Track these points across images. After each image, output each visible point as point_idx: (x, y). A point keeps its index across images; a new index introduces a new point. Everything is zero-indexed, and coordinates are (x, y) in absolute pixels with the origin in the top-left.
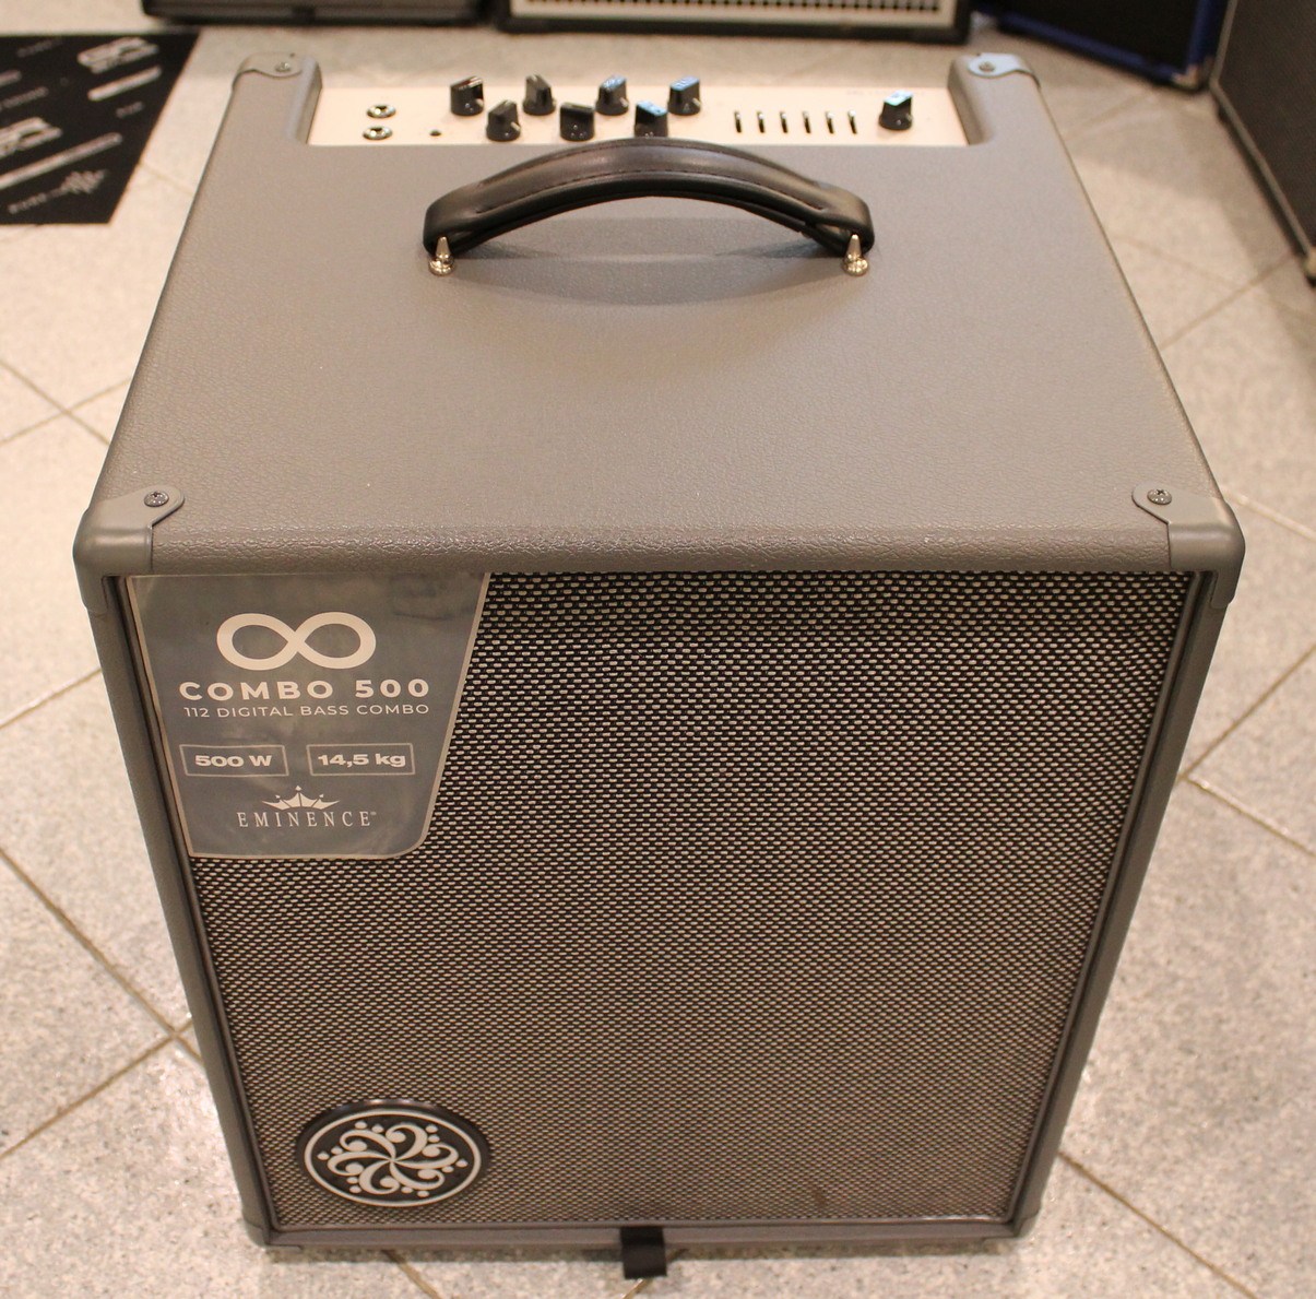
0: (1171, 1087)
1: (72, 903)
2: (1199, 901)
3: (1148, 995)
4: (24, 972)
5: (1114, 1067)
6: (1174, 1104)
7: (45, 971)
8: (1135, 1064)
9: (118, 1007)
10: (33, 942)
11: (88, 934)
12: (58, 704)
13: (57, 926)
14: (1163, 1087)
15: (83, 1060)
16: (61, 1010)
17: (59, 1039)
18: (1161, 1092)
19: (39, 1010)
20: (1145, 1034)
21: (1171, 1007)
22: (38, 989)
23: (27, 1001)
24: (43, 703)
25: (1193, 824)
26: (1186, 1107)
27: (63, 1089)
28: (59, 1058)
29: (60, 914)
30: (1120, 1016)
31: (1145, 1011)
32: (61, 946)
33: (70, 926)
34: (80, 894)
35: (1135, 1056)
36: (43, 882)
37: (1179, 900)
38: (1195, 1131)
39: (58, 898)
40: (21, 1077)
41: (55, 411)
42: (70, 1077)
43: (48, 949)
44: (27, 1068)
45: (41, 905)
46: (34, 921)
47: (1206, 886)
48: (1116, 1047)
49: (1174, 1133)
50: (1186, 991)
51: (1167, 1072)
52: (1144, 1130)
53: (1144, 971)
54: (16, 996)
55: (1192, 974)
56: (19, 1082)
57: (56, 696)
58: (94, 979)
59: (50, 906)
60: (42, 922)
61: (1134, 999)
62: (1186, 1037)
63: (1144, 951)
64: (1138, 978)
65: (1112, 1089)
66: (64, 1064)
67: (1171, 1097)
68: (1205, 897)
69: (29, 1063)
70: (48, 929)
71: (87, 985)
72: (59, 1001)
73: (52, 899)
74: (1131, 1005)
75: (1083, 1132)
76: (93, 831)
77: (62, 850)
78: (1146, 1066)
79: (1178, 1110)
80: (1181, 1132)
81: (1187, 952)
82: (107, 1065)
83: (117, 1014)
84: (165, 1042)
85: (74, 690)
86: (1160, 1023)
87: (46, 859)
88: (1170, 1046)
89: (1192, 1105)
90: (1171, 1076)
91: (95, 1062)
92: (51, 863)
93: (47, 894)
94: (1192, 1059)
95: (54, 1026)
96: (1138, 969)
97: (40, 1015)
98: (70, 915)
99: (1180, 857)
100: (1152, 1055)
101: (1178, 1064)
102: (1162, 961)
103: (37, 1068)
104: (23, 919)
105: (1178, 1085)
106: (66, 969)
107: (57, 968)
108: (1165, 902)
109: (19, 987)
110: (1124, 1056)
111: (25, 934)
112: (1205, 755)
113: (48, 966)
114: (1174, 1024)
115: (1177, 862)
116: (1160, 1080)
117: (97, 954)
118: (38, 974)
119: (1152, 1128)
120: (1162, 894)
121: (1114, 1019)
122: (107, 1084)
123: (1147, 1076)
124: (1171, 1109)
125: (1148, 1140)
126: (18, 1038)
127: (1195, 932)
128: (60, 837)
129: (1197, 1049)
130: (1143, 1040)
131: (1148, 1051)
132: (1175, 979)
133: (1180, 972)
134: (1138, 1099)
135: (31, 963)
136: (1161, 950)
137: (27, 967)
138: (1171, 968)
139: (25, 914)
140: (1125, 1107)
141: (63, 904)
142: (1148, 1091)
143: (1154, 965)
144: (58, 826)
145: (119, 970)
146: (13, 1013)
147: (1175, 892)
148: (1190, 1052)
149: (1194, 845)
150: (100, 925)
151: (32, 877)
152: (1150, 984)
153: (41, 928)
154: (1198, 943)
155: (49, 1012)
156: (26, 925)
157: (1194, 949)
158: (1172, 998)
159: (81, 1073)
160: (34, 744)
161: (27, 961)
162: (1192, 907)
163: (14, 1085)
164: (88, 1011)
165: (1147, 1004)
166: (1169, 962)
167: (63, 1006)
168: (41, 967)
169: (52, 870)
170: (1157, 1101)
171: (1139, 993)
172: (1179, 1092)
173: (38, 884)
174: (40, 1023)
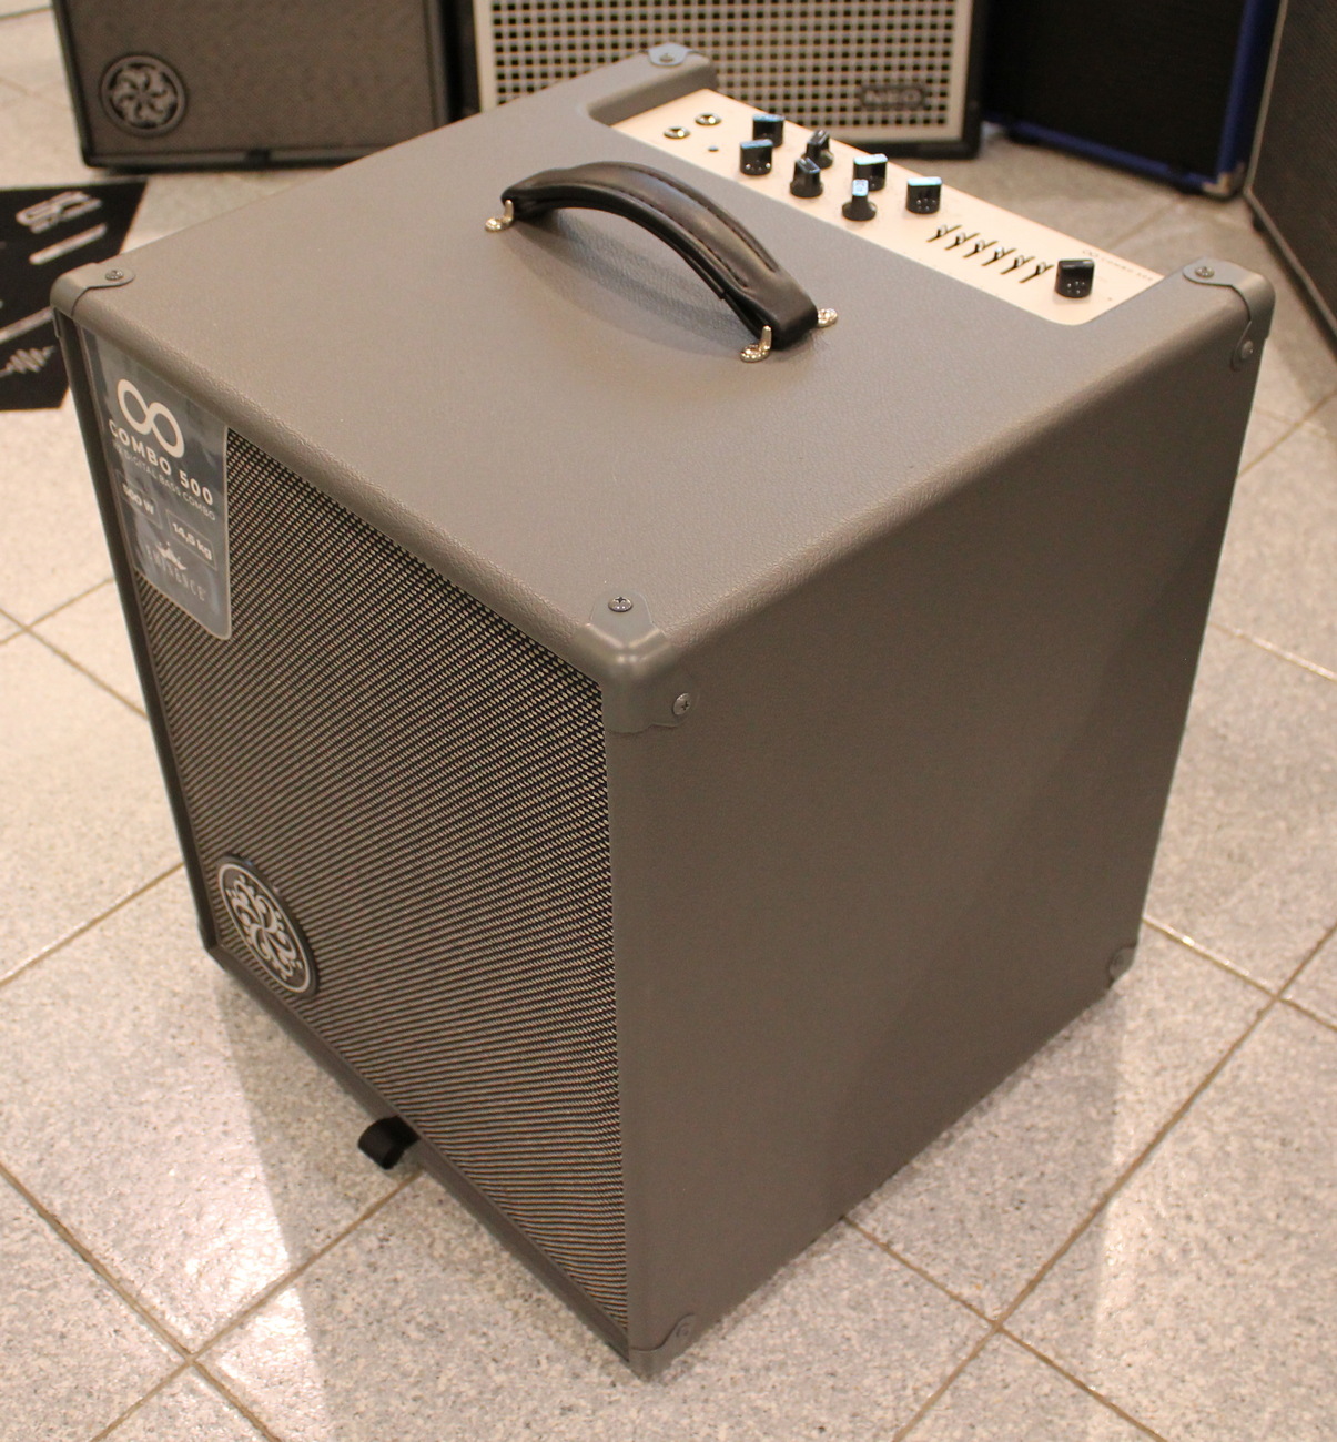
0: (1293, 1363)
1: (67, 1209)
2: (1306, 1142)
3: (1258, 1257)
4: (18, 1292)
5: (1229, 1343)
6: (1298, 1384)
7: (41, 1290)
8: (1251, 1337)
9: (126, 1329)
10: (24, 1257)
11: (87, 1243)
12: (38, 973)
13: (53, 1237)
14: (1283, 1364)
15: (90, 1395)
16: (63, 1336)
17: (63, 1370)
18: (1283, 1369)
19: (37, 1336)
20: (1259, 1302)
21: (1285, 1269)
22: (36, 1312)
23: (24, 1327)
24: (21, 972)
25: (1293, 1052)
26: (1311, 1387)
27: (70, 1430)
28: (63, 1392)
29: (54, 1222)
30: (1230, 1281)
31: (1257, 1276)
32: (58, 1259)
33: (66, 1236)
34: (76, 1197)
35: (1251, 1329)
36: (33, 1186)
37: (1283, 1142)
38: (1324, 1414)
39: (51, 1204)
40: (22, 1419)
41: (15, 629)
42: (78, 1415)
43: (45, 1265)
44: (29, 1407)
45: (33, 1212)
46: (27, 1231)
47: (1312, 1124)
48: (1227, 1320)
49: (1301, 1418)
50: (1300, 1250)
51: (1287, 1346)
52: (1267, 1416)
53: (1252, 1228)
54: (11, 1321)
55: (1304, 1229)
56: (19, 1423)
57: (34, 963)
58: (97, 1297)
59: (43, 1213)
60: (35, 1232)
61: (1245, 1262)
62: (1305, 1303)
63: (1250, 1205)
64: (1245, 1236)
65: (1228, 1369)
66: (69, 1400)
67: (1293, 1375)
68: (1311, 1137)
69: (29, 1400)
70: (42, 1240)
71: (90, 1304)
72: (59, 1325)
73: (45, 1203)
74: (1241, 1268)
75: (1199, 1422)
76: (85, 1122)
77: (52, 1146)
78: (1263, 1340)
79: (1303, 1390)
80: (1308, 1416)
81: (1298, 1203)
82: (117, 1398)
83: (124, 1336)
84: (183, 1367)
85: (54, 956)
86: (1275, 1288)
87: (36, 1157)
88: (1287, 1315)
89: (1318, 1384)
90: (1291, 1348)
91: (103, 1396)
92: (41, 1161)
93: (39, 1198)
94: (1313, 1330)
95: (56, 1355)
96: (1245, 1226)
97: (39, 1342)
98: (65, 1223)
99: (1280, 1091)
100: (1270, 1326)
101: (1300, 1335)
102: (1271, 1215)
103: (39, 1406)
104: (14, 1230)
105: (1300, 1361)
106: (65, 1286)
107: (55, 1285)
108: (1268, 1145)
109: (15, 1310)
110: (1239, 1330)
111: (17, 1247)
112: (1298, 972)
113: (45, 1284)
114: (1290, 1289)
115: (1278, 1097)
116: (1279, 1356)
117: (98, 1268)
118: (34, 1294)
119: (1276, 1414)
120: (1265, 1138)
121: (1224, 1286)
122: (119, 1421)
123: (1265, 1352)
124: (1295, 1389)
125: (1272, 1427)
126: (16, 1372)
127: (1305, 1179)
128: (50, 1130)
129: (1318, 1318)
130: (1257, 1309)
131: (1264, 1322)
132: (1288, 1235)
133: (1292, 1227)
134: (1257, 1379)
135: (26, 1282)
136: (1268, 1202)
137: (22, 1286)
138: (1281, 1223)
139: (16, 1223)
140: (1244, 1391)
141: (57, 1208)
142: (1268, 1371)
143: (1262, 1220)
144: (46, 1117)
145: (126, 1286)
146: (9, 1341)
147: (1279, 1132)
148: (1311, 1321)
149: (1295, 1076)
150: (100, 1233)
151: (21, 1180)
152: (1260, 1242)
153: (35, 1239)
154: (1308, 1192)
155: (50, 1338)
156: (18, 1236)
157: (1305, 1199)
158: (1284, 1258)
159: (89, 1409)
160: (14, 1021)
161: (21, 1278)
162: (1298, 1150)
163: (15, 1427)
164: (91, 1336)
165: (1258, 1267)
166: (1278, 1216)
167: (64, 1330)
168: (36, 1286)
169: (42, 1170)
170: (1278, 1381)
171: (1250, 1254)
172: (1302, 1369)
173: (27, 1187)
174: (39, 1352)
